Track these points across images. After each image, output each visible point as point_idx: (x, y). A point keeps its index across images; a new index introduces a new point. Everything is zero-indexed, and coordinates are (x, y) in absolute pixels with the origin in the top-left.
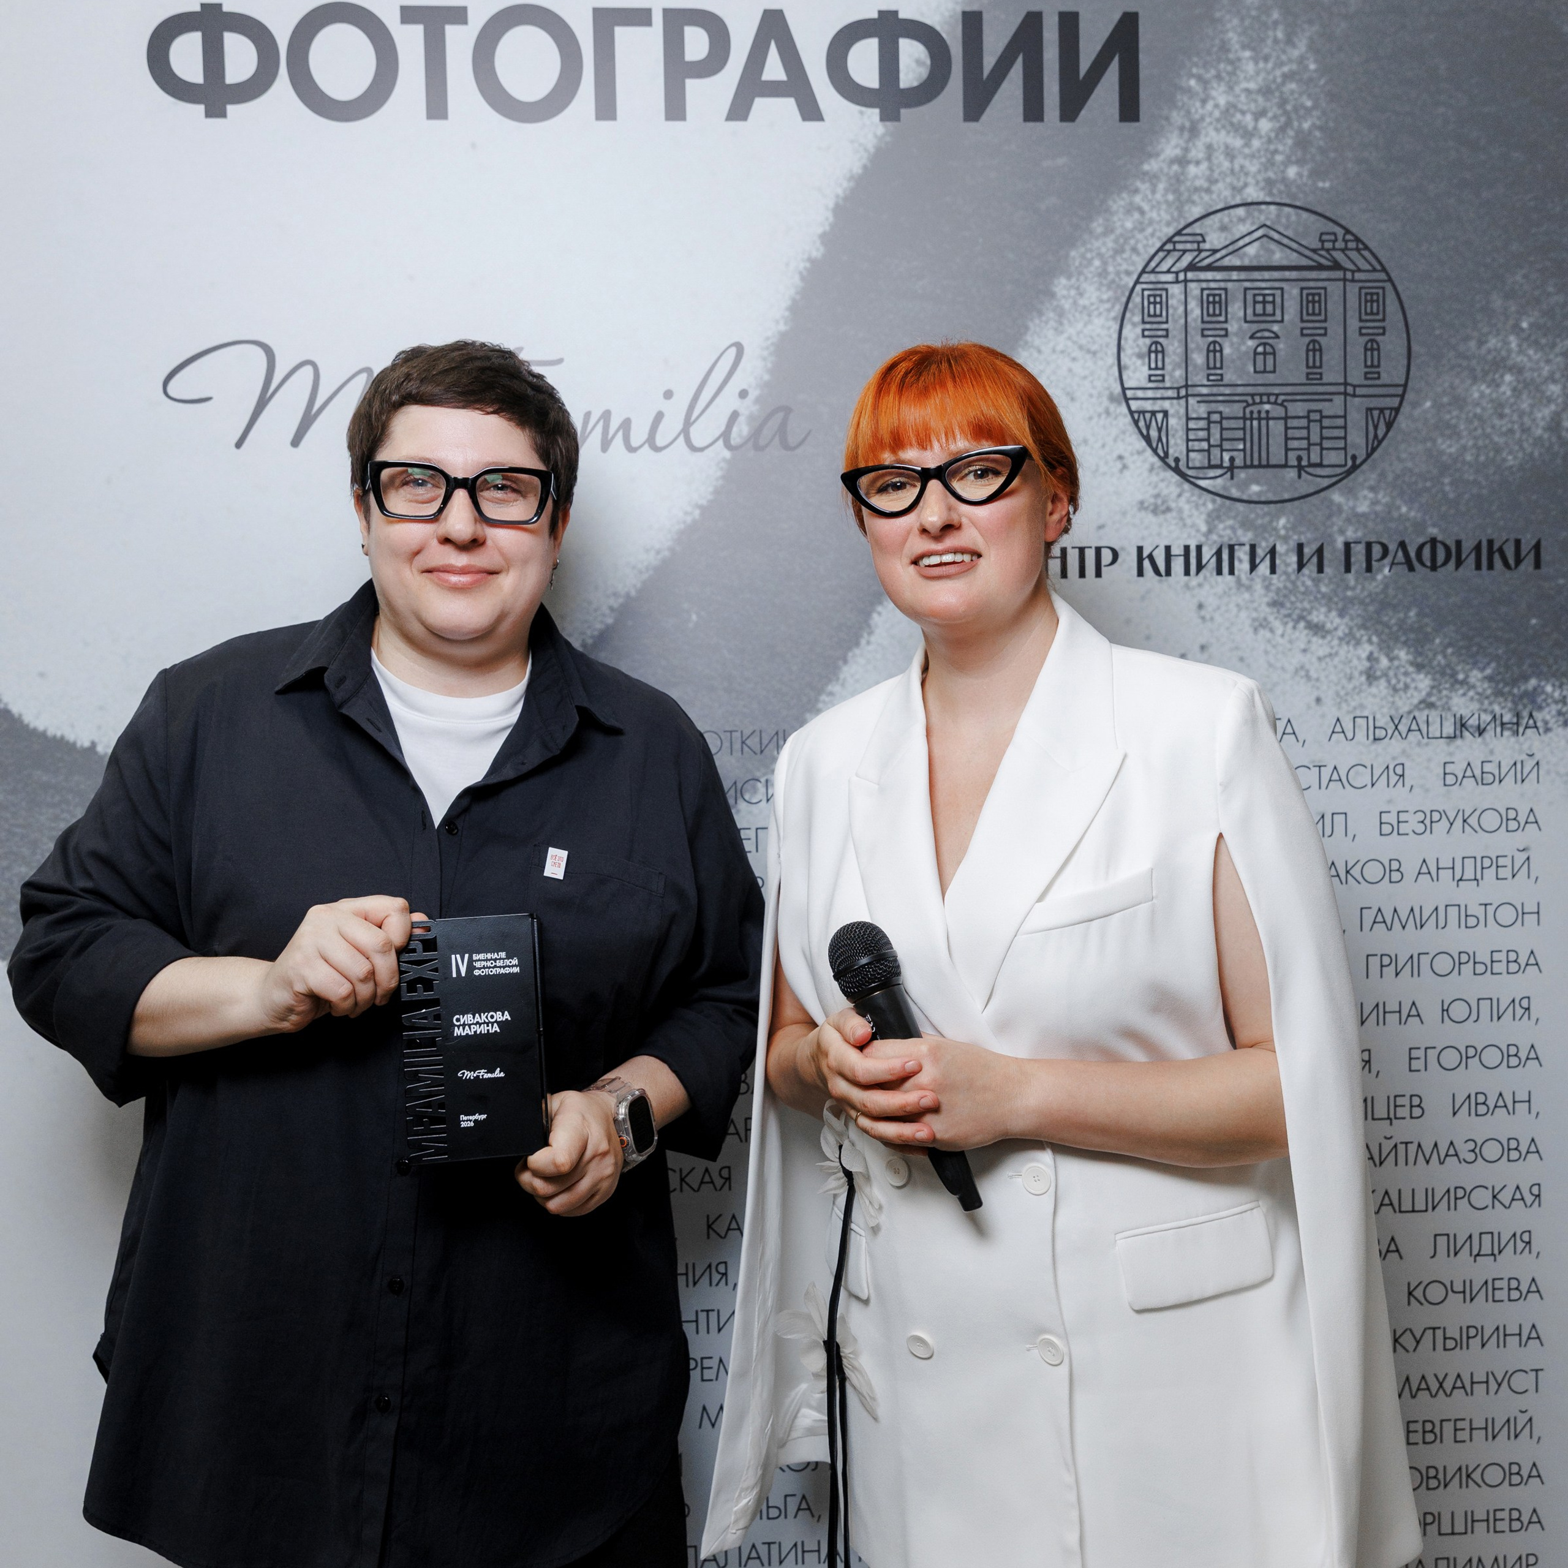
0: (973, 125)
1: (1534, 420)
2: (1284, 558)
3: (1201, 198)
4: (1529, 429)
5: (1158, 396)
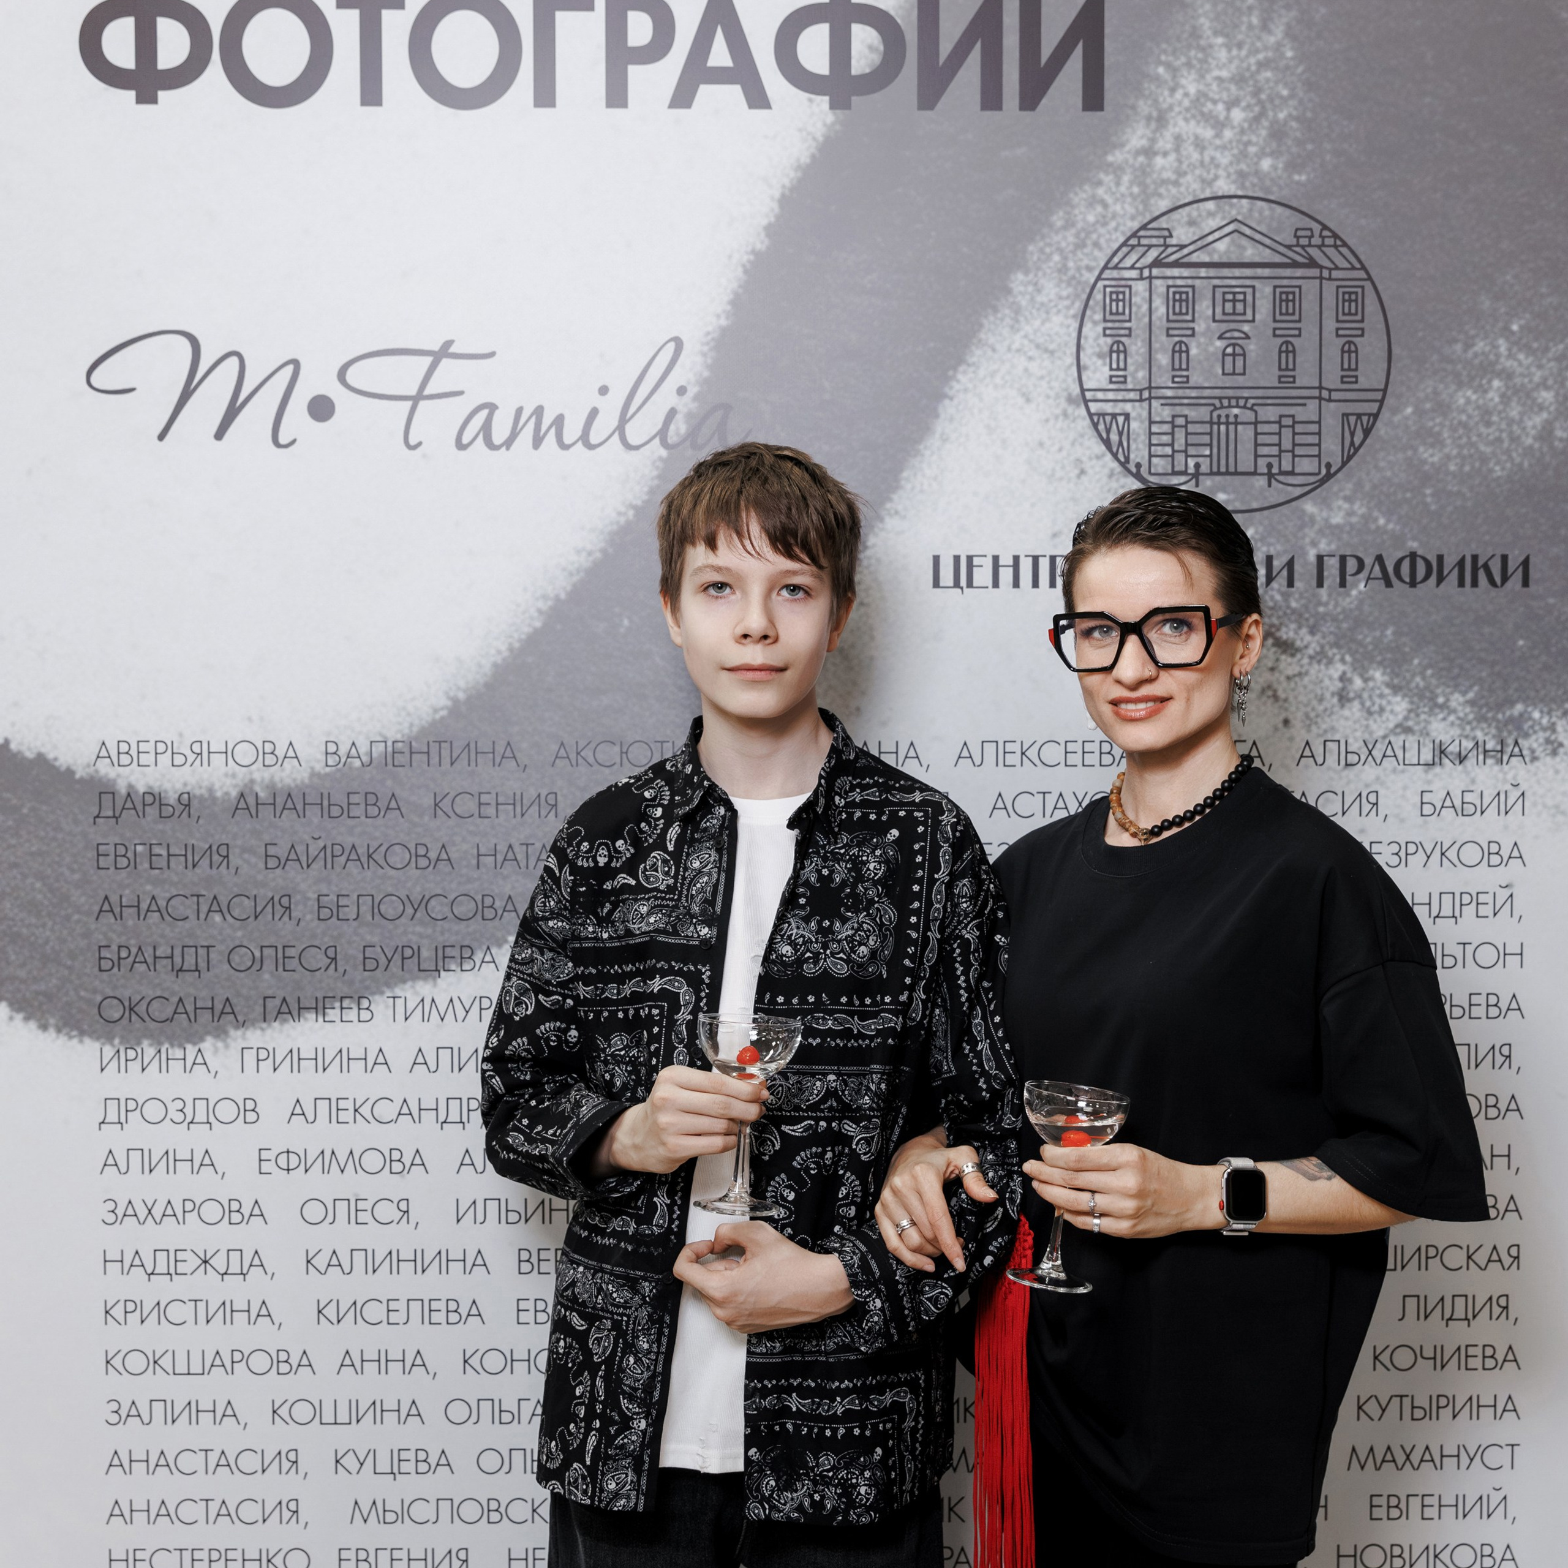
0: (927, 114)
1: (1524, 429)
3: (1168, 191)
4: (1519, 437)
5: (1120, 398)
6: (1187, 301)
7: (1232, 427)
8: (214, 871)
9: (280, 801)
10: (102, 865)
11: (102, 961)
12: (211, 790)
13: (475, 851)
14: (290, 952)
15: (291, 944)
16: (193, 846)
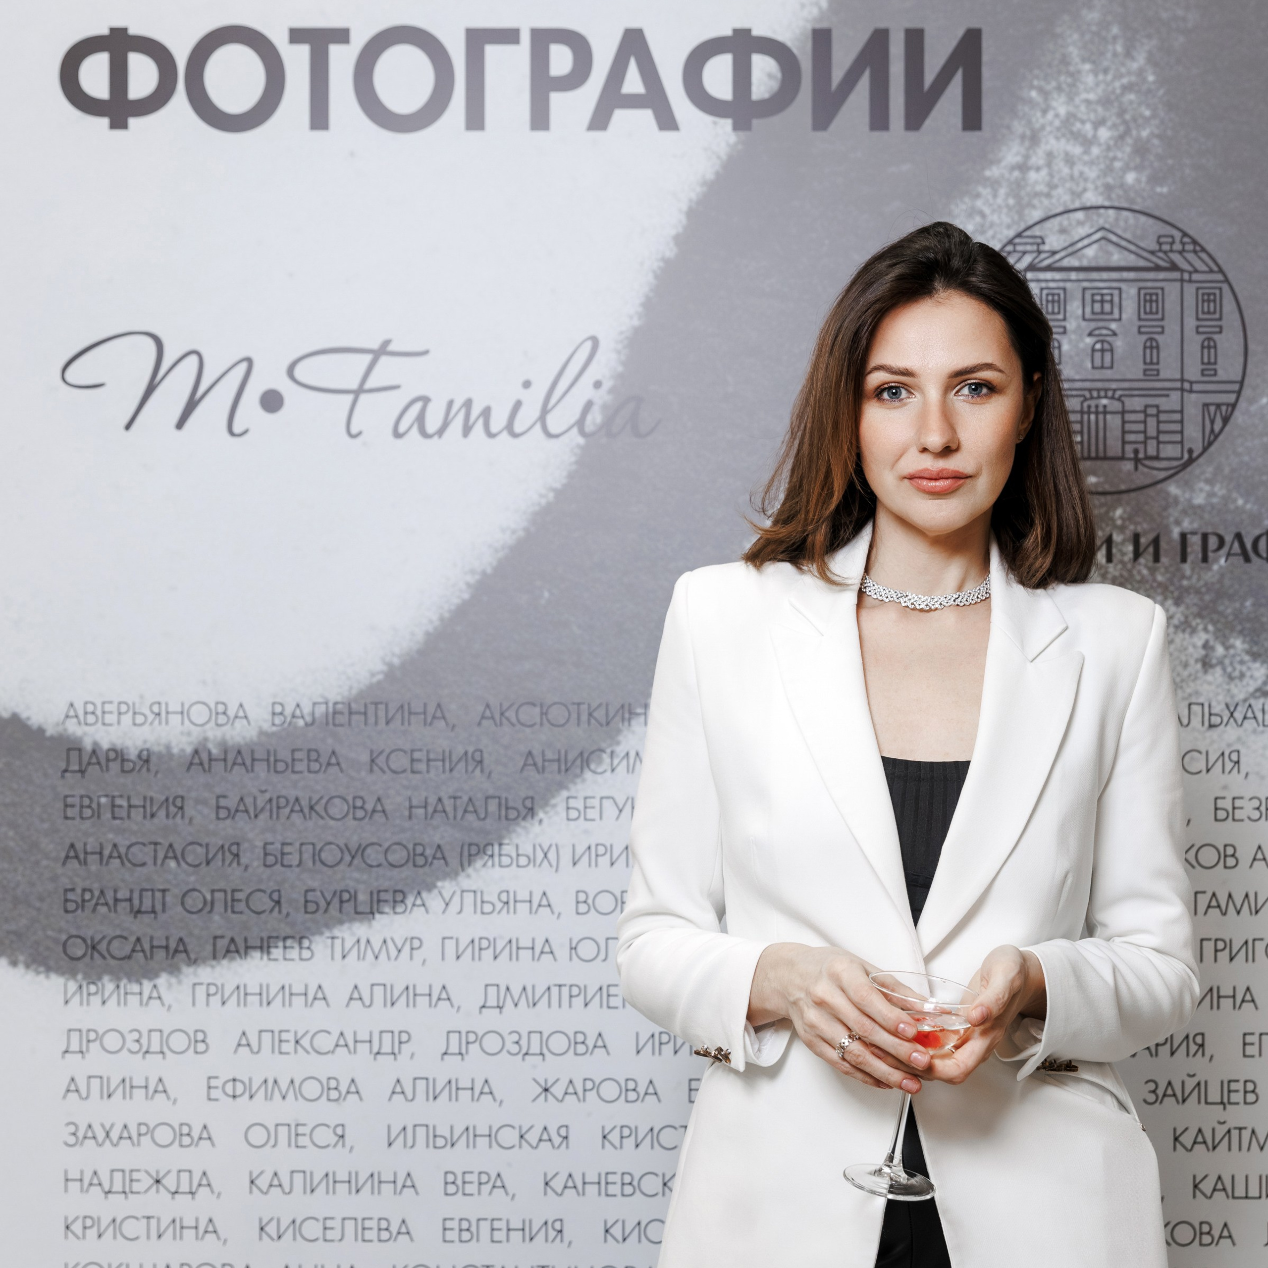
0: (820, 134)
2: (1120, 547)
3: (1041, 202)
6: (1059, 301)
7: (1101, 417)
8: (170, 822)
9: (231, 757)
10: (69, 814)
11: (69, 904)
12: (168, 747)
13: (407, 804)
14: (238, 895)
15: (239, 888)
16: (152, 799)
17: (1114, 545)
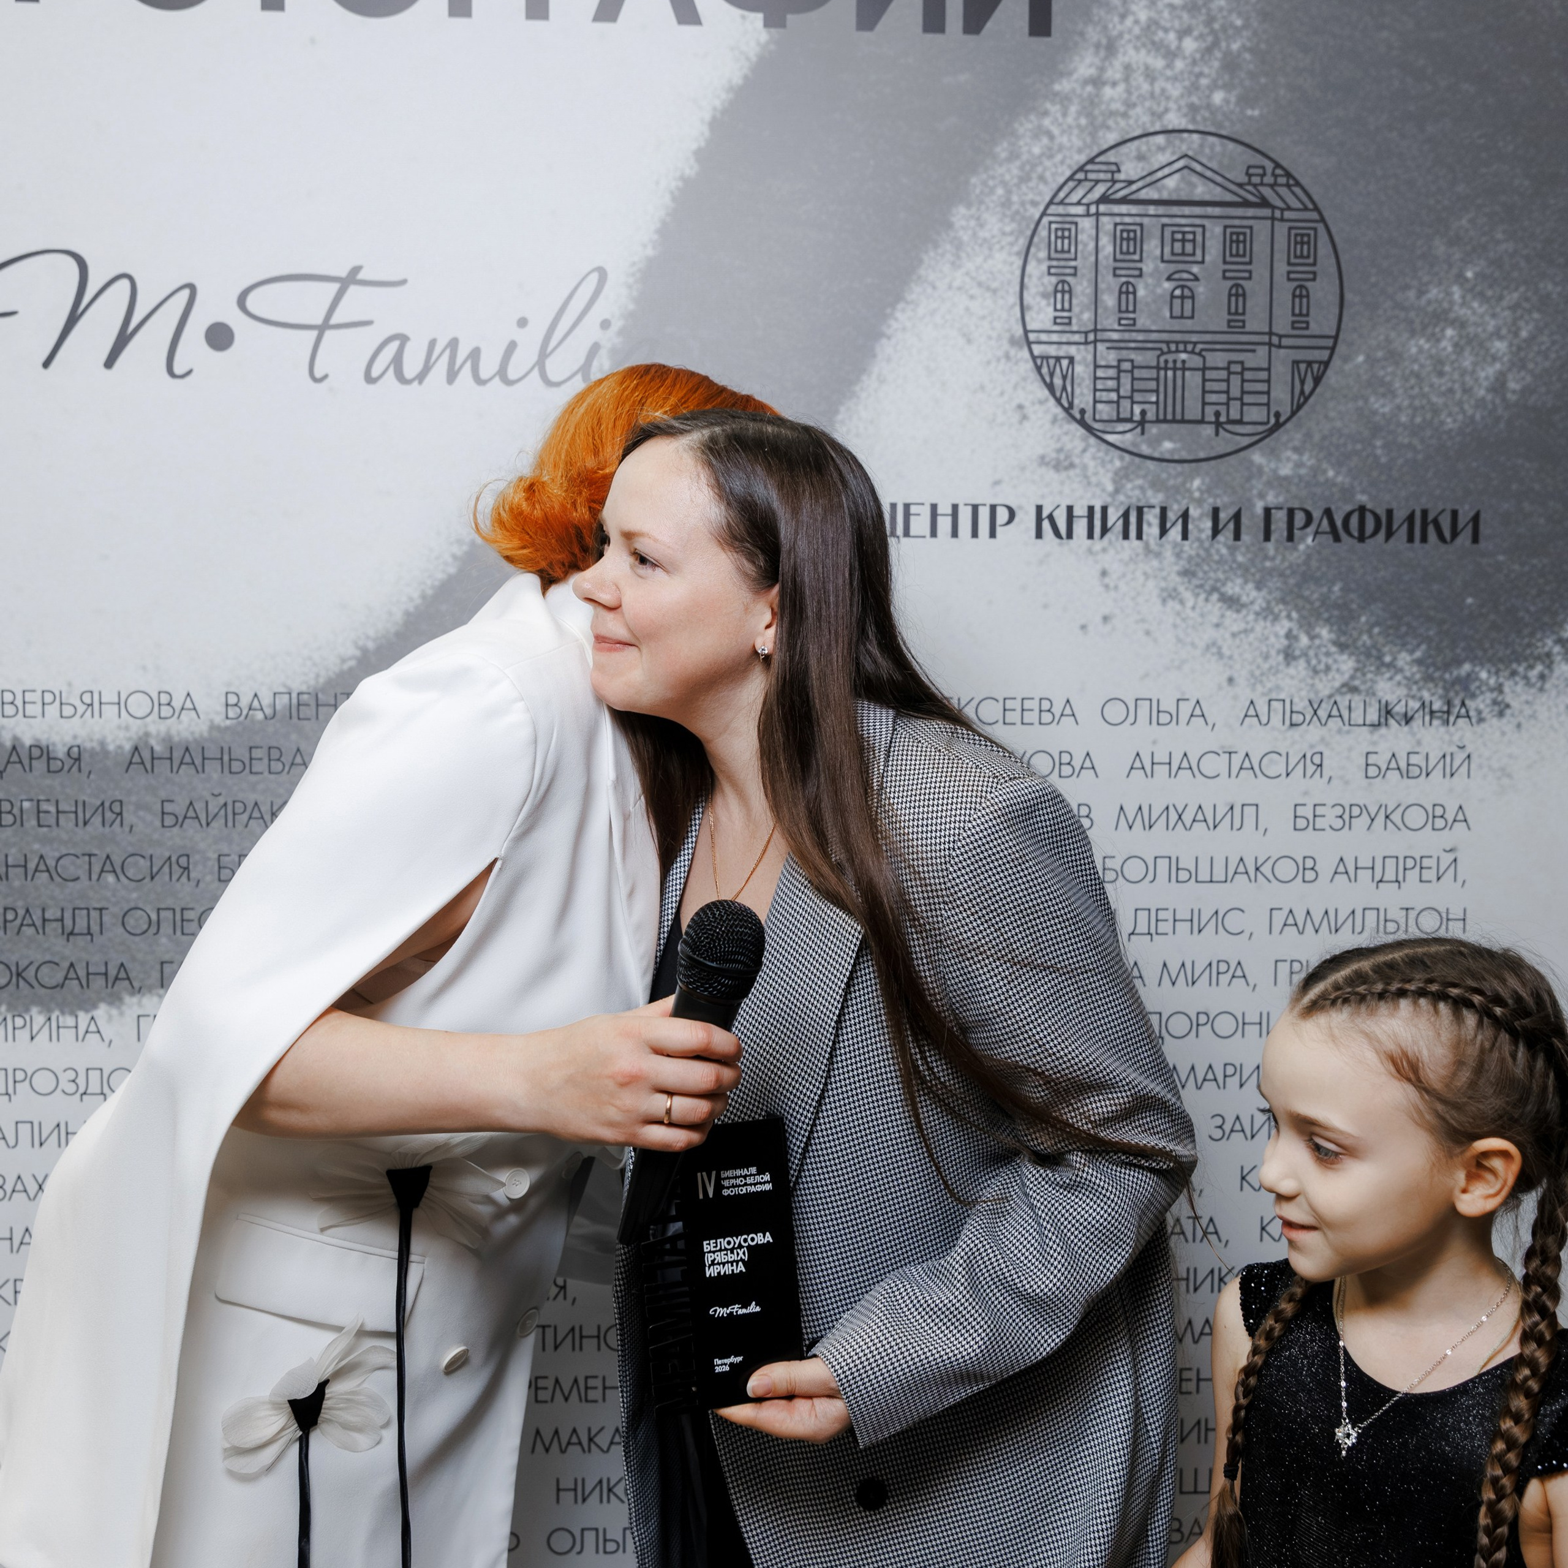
0: (866, 35)
1: (1477, 380)
3: (1117, 123)
4: (1471, 389)
5: (1064, 340)
6: (1135, 239)
7: (1179, 373)
8: (107, 829)
9: (177, 755)
12: (102, 744)
14: (188, 915)
15: (190, 906)
16: (84, 802)
17: (1190, 521)
